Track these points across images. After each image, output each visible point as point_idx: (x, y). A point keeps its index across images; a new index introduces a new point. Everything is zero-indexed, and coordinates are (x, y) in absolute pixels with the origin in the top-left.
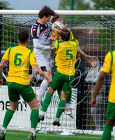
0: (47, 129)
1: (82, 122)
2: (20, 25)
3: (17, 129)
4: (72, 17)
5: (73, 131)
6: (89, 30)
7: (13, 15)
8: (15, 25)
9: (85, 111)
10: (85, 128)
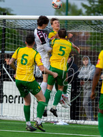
0: (45, 120)
1: (75, 113)
2: (22, 29)
6: (81, 33)
7: (16, 20)
8: (17, 29)
10: (78, 119)
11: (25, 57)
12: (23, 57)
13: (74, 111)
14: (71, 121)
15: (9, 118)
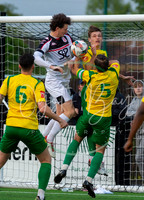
0: (74, 186)
1: (123, 175)
2: (32, 38)
3: (30, 187)
4: (106, 24)
5: (110, 187)
6: (130, 42)
7: (22, 23)
8: (24, 38)
9: (128, 159)
10: (127, 184)
11: (21, 90)
12: (18, 90)
13: (121, 171)
14: (116, 187)
15: (14, 185)
